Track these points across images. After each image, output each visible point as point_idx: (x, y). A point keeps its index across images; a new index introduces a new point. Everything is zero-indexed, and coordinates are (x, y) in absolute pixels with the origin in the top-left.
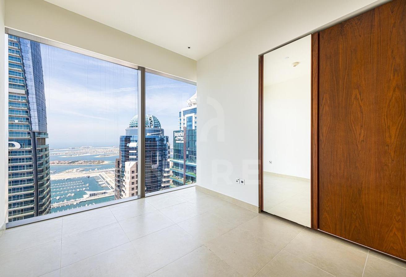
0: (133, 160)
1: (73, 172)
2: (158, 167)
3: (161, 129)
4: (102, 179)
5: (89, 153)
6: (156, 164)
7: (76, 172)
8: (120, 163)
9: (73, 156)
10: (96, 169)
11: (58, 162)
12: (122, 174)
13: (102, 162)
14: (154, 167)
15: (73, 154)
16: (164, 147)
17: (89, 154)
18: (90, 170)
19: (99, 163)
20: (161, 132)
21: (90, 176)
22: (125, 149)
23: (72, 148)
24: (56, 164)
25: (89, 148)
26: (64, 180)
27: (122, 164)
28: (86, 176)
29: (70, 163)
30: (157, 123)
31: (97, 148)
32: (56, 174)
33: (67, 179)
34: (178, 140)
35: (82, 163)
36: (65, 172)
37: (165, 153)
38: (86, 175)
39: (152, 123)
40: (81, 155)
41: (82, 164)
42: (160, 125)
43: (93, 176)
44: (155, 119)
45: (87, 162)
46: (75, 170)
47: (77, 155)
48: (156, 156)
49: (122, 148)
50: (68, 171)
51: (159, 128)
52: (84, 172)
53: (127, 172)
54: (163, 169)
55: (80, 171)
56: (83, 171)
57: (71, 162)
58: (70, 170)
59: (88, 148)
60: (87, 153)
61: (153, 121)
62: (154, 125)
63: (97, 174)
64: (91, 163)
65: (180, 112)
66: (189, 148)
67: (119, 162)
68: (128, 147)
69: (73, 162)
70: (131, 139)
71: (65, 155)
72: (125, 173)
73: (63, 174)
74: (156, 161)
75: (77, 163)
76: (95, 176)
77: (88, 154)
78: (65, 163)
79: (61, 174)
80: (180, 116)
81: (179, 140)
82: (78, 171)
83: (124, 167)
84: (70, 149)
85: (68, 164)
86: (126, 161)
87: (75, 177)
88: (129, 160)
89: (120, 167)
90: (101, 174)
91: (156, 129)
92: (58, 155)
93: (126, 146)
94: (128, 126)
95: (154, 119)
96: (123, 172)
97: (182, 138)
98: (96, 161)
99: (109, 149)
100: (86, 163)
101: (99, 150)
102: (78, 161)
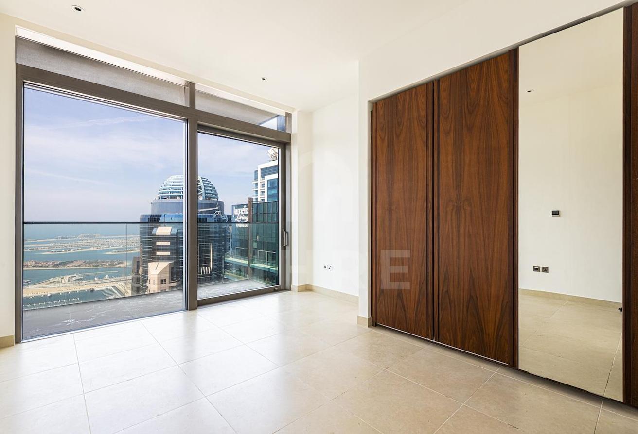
0: (163, 259)
1: (63, 281)
2: (211, 272)
3: (218, 201)
4: (118, 294)
5: (94, 247)
6: (208, 266)
7: (68, 281)
8: (140, 265)
9: (63, 252)
10: (106, 277)
11: (33, 263)
12: (143, 286)
13: (119, 263)
14: (204, 271)
15: (63, 249)
16: (223, 235)
17: (95, 249)
18: (96, 279)
19: (113, 265)
20: (217, 208)
21: (96, 290)
22: (149, 238)
23: (62, 238)
24: (30, 267)
25: (95, 236)
26: (45, 296)
27: (143, 267)
28: (88, 288)
29: (58, 265)
30: (211, 190)
31: (109, 237)
32: (30, 286)
33: (51, 296)
34: (240, 223)
35: (79, 266)
36: (48, 282)
37: (225, 245)
38: (86, 288)
39: (201, 192)
40: (78, 251)
41: (80, 268)
42: (217, 195)
43: (101, 289)
44: (206, 184)
45: (90, 263)
46: (67, 278)
47: (72, 251)
48: (209, 252)
49: (144, 238)
50: (52, 281)
51: (216, 200)
52: (84, 281)
53: (152, 282)
54: (222, 275)
55: (75, 280)
56: (83, 279)
57: (60, 264)
58: (57, 279)
59: (92, 237)
60: (91, 247)
61: (203, 187)
62: (204, 195)
63: (109, 286)
64: (97, 266)
65: (256, 172)
66: (258, 237)
67: (138, 262)
68: (155, 235)
69: (64, 264)
70: (162, 220)
71: (48, 251)
72: (148, 284)
73: (44, 286)
74: (209, 260)
75: (71, 265)
76: (104, 288)
77: (92, 249)
78: (49, 265)
79: (40, 285)
80: (256, 178)
81: (242, 222)
82: (73, 279)
83: (146, 272)
84: (57, 239)
85: (54, 266)
86: (151, 261)
87: (67, 291)
88: (155, 258)
89: (140, 271)
90: (117, 285)
91: (207, 201)
92: (35, 250)
93: (150, 233)
94: (156, 196)
95: (204, 183)
96: (145, 281)
97: (246, 219)
98: (107, 262)
99: (131, 239)
100: (87, 265)
101: (113, 241)
102: (72, 262)
